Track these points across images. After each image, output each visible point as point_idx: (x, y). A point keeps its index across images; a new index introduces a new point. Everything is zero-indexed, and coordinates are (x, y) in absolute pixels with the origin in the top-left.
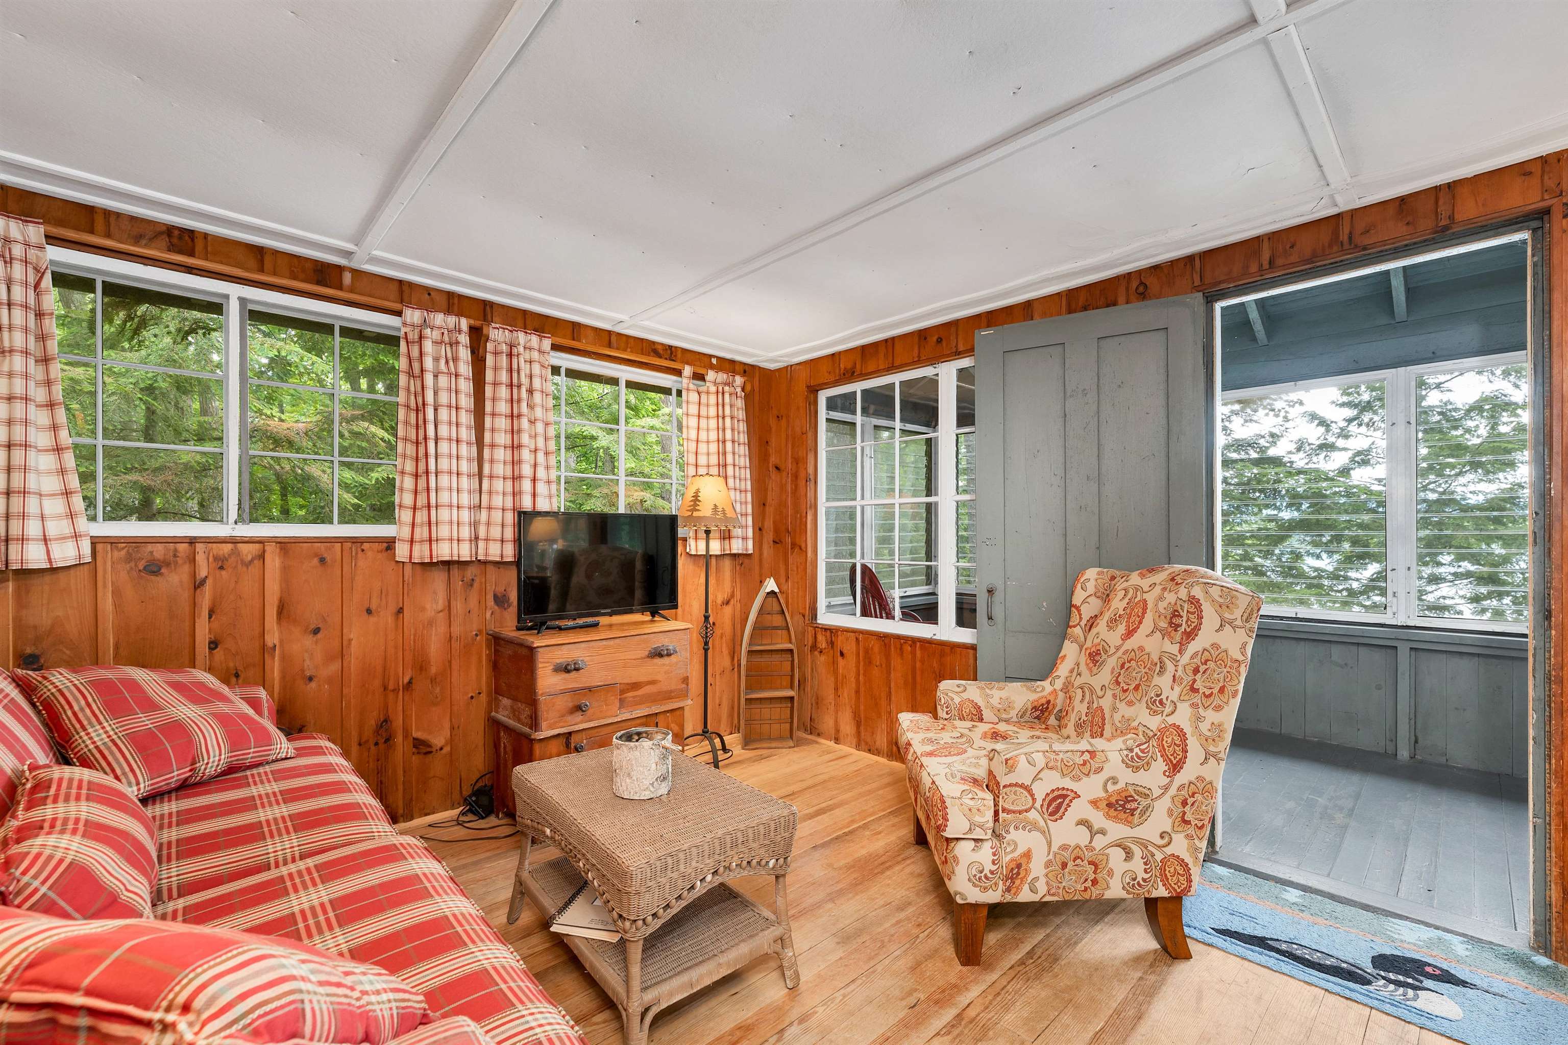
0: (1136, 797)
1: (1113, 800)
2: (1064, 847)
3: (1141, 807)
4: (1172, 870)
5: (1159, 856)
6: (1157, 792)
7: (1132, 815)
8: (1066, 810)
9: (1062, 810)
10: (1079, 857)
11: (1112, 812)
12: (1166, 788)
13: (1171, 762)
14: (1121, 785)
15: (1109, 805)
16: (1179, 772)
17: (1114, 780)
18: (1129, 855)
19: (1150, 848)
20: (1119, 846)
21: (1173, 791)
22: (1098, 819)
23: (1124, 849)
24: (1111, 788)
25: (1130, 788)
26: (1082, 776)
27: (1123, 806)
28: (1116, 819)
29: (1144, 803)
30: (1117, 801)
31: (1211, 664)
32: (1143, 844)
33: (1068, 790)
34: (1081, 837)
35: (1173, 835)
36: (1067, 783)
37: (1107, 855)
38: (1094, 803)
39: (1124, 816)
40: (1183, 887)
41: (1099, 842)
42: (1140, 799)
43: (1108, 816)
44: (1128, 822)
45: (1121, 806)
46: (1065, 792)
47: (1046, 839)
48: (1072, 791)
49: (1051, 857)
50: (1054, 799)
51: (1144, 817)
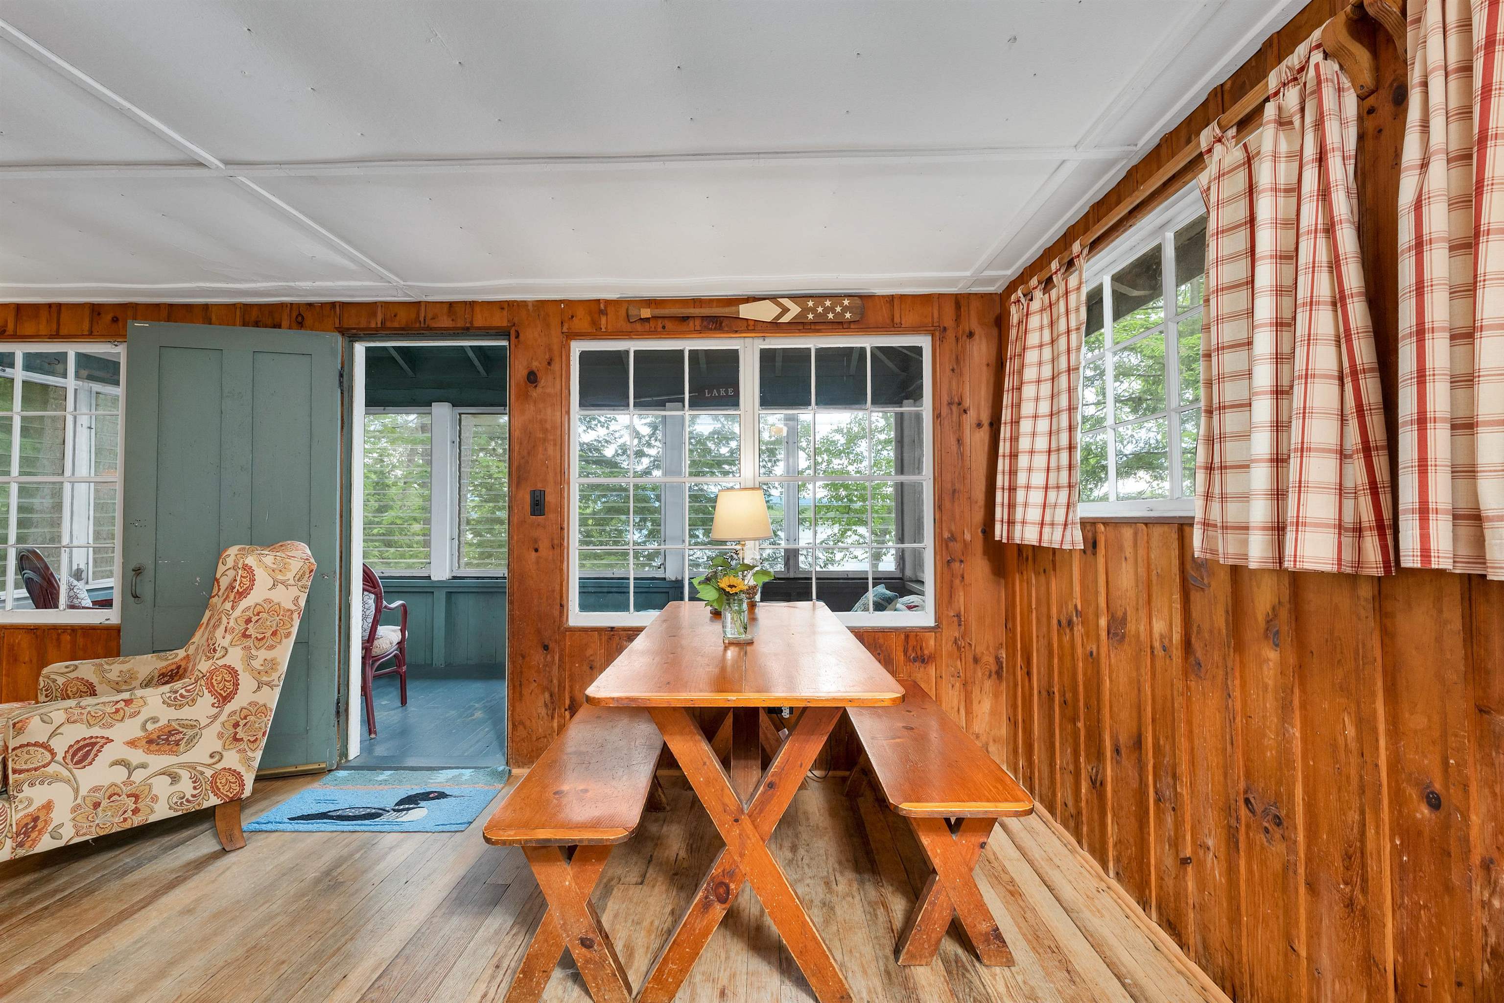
0: (181, 730)
1: (154, 736)
2: (96, 789)
3: (187, 737)
4: (224, 781)
5: (209, 773)
6: (204, 722)
7: (178, 745)
8: (96, 755)
9: (92, 755)
10: (114, 794)
11: (154, 747)
12: (215, 717)
13: (221, 695)
14: (163, 722)
15: (150, 742)
16: (229, 702)
17: (155, 720)
18: (175, 778)
19: (199, 768)
20: (164, 774)
21: (223, 717)
22: (136, 756)
23: (169, 775)
24: (150, 727)
25: (173, 724)
26: (114, 722)
27: (167, 740)
28: (159, 752)
29: (190, 733)
30: (159, 737)
31: (264, 615)
32: (191, 767)
33: (97, 737)
34: (119, 775)
35: (224, 753)
36: (96, 731)
37: (150, 786)
38: (132, 743)
39: (167, 747)
40: (235, 792)
41: (139, 776)
42: (185, 731)
43: (149, 751)
44: (172, 751)
45: (163, 740)
46: (93, 740)
47: (72, 786)
48: (103, 737)
49: (79, 801)
50: (80, 749)
51: (192, 744)
